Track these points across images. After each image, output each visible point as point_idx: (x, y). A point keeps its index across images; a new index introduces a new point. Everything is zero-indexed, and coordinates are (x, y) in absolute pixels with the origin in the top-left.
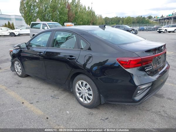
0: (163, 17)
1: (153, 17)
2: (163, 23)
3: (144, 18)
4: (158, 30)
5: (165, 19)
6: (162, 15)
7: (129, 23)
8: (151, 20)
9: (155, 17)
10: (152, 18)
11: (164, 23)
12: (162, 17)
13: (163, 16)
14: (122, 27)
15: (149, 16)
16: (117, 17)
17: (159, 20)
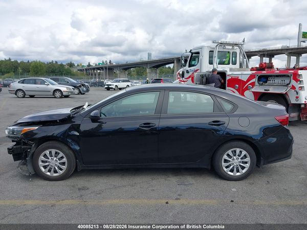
0: (91, 66)
1: (76, 65)
2: (92, 75)
3: (62, 65)
4: (106, 86)
5: (94, 69)
6: (89, 63)
7: (40, 73)
8: (74, 70)
9: (78, 65)
10: (74, 66)
11: (94, 75)
12: (89, 65)
13: (91, 64)
14: (64, 80)
15: (69, 62)
16: (29, 61)
17: (86, 69)
